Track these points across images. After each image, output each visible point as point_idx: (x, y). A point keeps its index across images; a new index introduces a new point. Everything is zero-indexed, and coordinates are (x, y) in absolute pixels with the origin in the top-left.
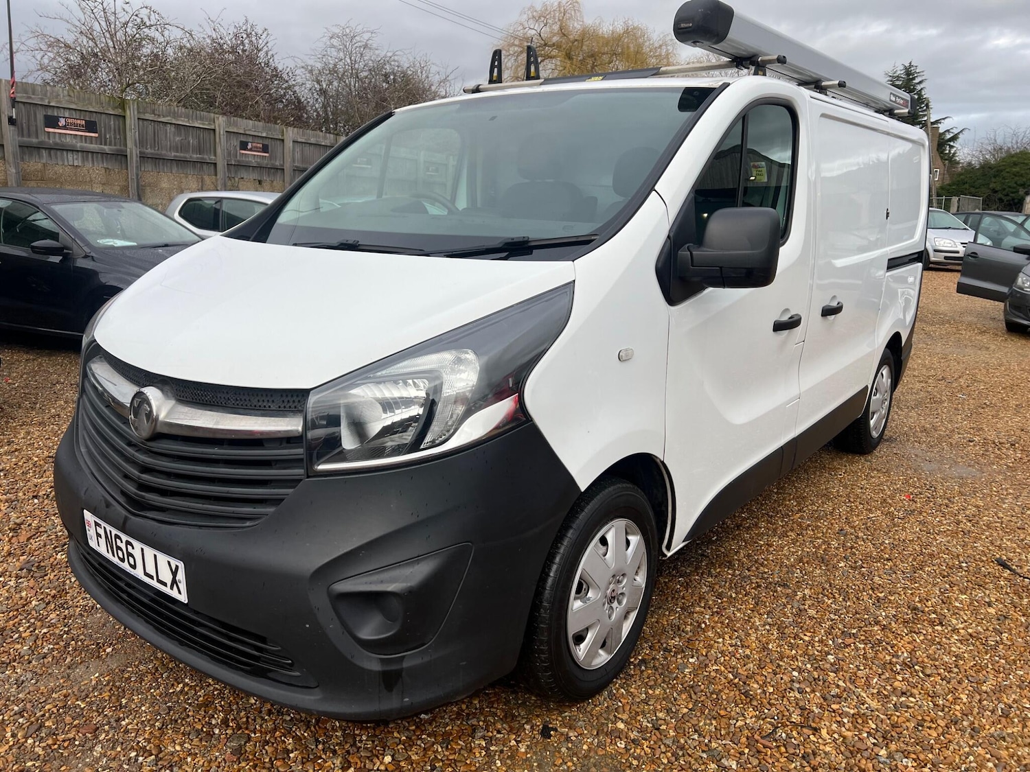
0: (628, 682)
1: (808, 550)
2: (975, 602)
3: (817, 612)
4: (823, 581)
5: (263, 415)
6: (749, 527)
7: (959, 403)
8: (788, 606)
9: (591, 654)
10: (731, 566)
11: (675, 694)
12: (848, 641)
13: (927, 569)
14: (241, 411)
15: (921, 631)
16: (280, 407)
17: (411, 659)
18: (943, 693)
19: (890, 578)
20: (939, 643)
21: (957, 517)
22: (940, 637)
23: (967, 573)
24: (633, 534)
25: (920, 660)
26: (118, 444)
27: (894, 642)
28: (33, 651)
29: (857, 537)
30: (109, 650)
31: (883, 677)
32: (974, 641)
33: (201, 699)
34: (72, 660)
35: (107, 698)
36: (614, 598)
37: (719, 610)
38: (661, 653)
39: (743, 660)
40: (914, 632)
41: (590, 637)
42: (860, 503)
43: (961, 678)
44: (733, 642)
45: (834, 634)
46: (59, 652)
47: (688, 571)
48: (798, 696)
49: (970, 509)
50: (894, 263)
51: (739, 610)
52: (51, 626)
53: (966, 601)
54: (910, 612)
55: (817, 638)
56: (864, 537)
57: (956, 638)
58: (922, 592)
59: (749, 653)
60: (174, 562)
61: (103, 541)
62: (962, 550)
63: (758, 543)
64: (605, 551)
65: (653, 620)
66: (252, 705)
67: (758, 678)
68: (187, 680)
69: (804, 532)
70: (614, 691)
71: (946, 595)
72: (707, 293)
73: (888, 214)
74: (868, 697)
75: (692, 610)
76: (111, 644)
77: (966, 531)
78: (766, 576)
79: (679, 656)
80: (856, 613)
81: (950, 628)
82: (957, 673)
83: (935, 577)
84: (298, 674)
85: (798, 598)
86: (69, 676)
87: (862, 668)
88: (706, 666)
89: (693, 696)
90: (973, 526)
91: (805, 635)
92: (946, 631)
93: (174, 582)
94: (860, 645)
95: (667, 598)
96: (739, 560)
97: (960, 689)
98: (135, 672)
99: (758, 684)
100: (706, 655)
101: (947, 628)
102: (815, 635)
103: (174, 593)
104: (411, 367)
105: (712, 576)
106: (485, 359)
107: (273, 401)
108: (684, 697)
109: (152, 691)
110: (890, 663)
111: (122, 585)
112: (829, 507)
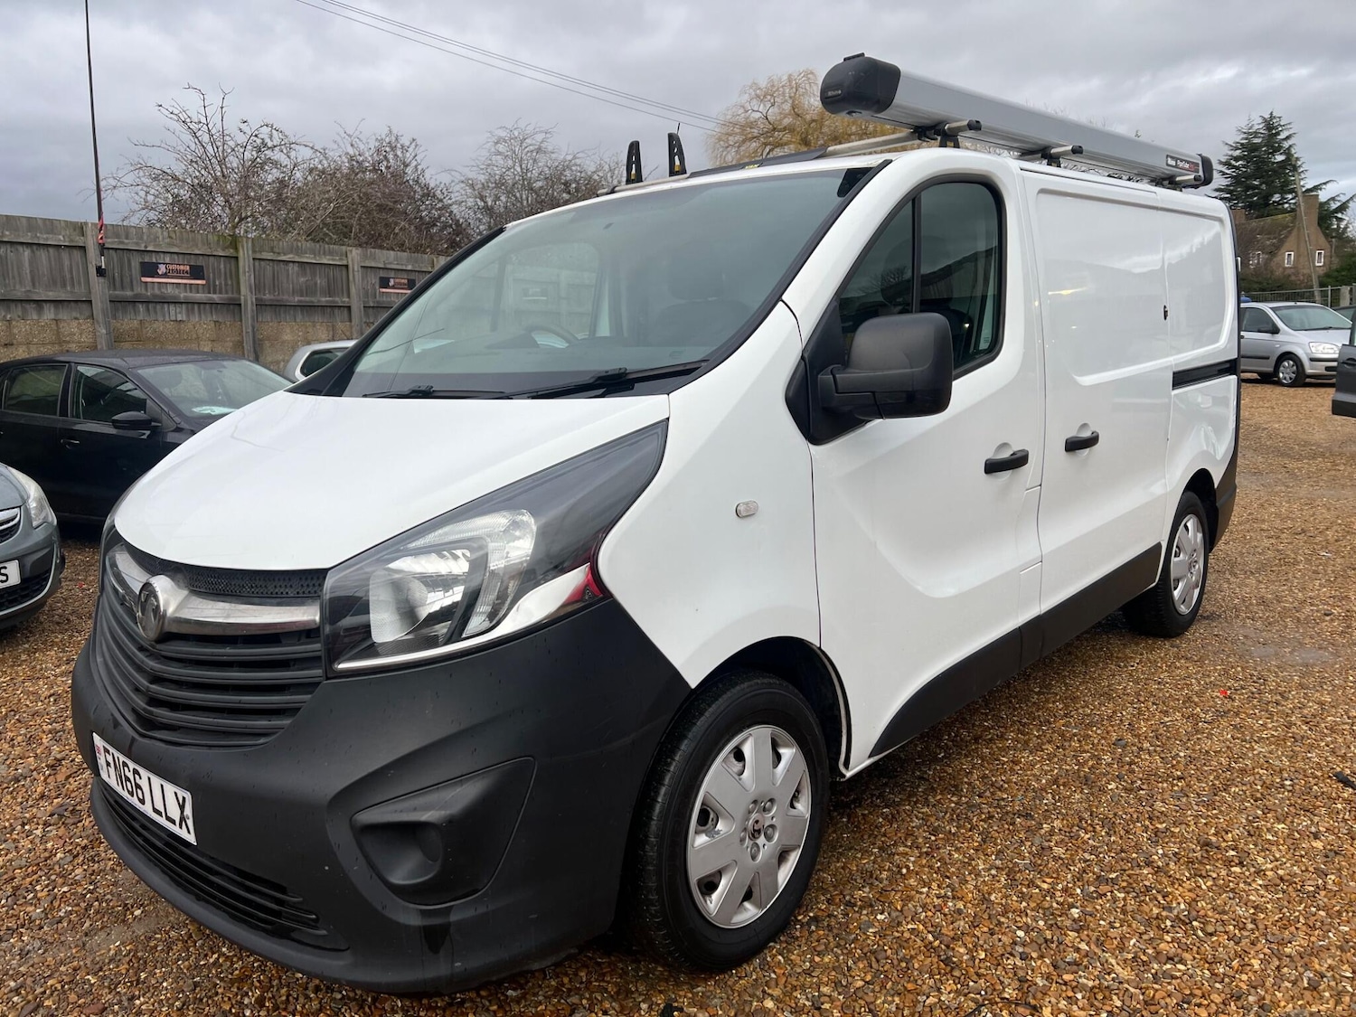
0: (789, 947)
1: (1068, 767)
2: (1296, 834)
3: (1067, 850)
4: (1083, 809)
5: (279, 604)
6: (991, 740)
7: (1320, 564)
8: (1026, 843)
9: (731, 905)
10: (956, 790)
11: (850, 962)
12: (1104, 889)
13: (1233, 789)
14: (256, 600)
15: (1209, 873)
16: (298, 593)
17: (461, 912)
18: (1226, 957)
19: (1177, 803)
20: (1232, 890)
21: (1288, 719)
22: (1236, 881)
23: (1290, 794)
24: (786, 746)
25: (1202, 913)
26: (129, 649)
27: (1169, 890)
28: (47, 914)
29: (1141, 749)
30: (137, 912)
31: (1145, 937)
32: (1285, 887)
33: (237, 972)
34: (91, 925)
35: (124, 972)
36: (759, 831)
37: (929, 850)
38: (842, 908)
39: (952, 916)
40: (1200, 876)
41: (724, 883)
42: (1153, 704)
43: (1257, 937)
44: (942, 891)
45: (1086, 880)
46: (78, 915)
47: (896, 799)
48: (1019, 963)
49: (1310, 707)
50: (1183, 378)
51: (957, 850)
52: (77, 883)
53: (1283, 832)
54: (1199, 848)
55: (1060, 885)
56: (1151, 748)
57: (1260, 882)
58: (1222, 820)
59: (962, 907)
60: (182, 793)
61: (112, 770)
62: (1288, 763)
63: (999, 760)
64: (741, 768)
67: (968, 939)
68: (224, 949)
69: (1066, 744)
70: (769, 959)
71: (1255, 824)
73: (1166, 312)
74: (1118, 964)
75: (894, 851)
76: (141, 905)
77: (1298, 737)
78: (1003, 803)
79: (865, 912)
80: (1122, 851)
81: (1252, 870)
82: (1252, 930)
83: (1242, 801)
84: (324, 932)
85: (1043, 831)
86: (84, 945)
87: (1117, 925)
88: (899, 924)
89: (875, 965)
90: (1310, 729)
91: (1044, 882)
92: (1247, 873)
93: (183, 819)
94: (1119, 895)
95: (862, 836)
96: (969, 784)
97: (1252, 952)
98: (164, 939)
99: (966, 947)
100: (901, 911)
101: (1248, 870)
102: (1059, 881)
103: (183, 833)
105: (928, 806)
106: (543, 520)
107: (291, 586)
108: (861, 966)
109: (180, 962)
110: (1157, 918)
112: (1107, 709)
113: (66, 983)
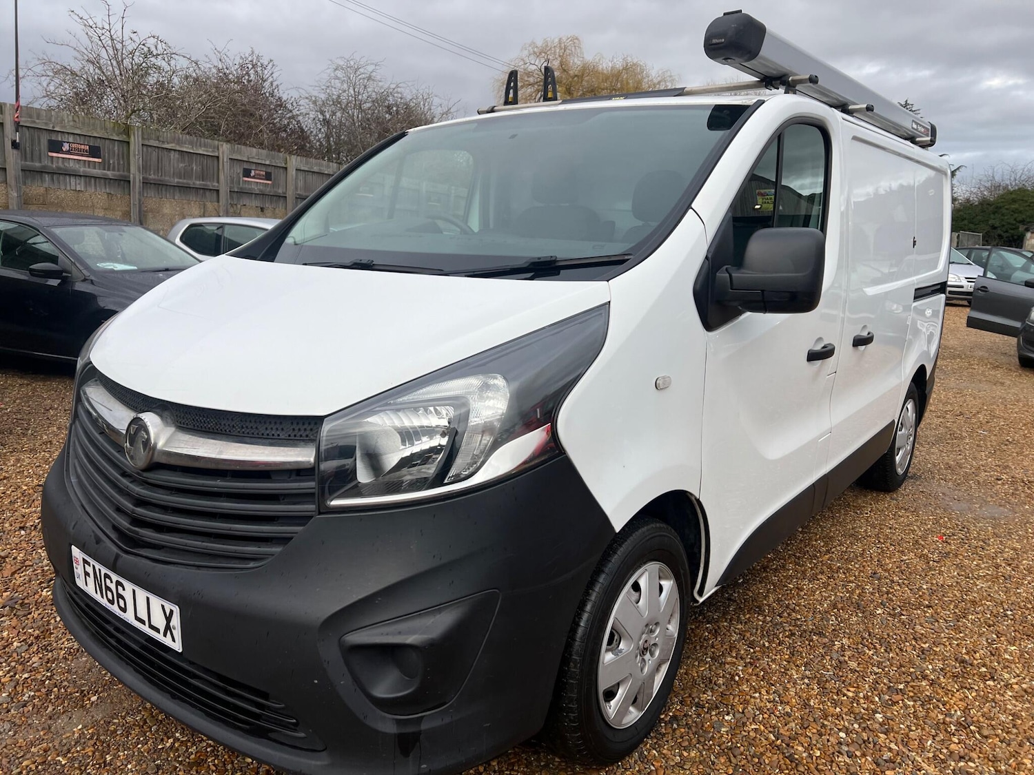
0: (660, 742)
1: (841, 595)
2: (1026, 654)
3: (859, 664)
4: (862, 630)
5: (271, 445)
6: (776, 569)
7: (981, 440)
8: (827, 657)
9: (622, 711)
10: (760, 610)
11: (712, 757)
12: (896, 698)
13: (970, 617)
14: (248, 440)
15: (972, 686)
16: (289, 436)
17: (431, 721)
18: (1004, 757)
19: (933, 627)
20: (993, 700)
21: (995, 561)
22: (993, 693)
23: (1013, 622)
24: (666, 578)
25: (975, 719)
26: (111, 474)
27: (945, 699)
28: (12, 698)
29: (892, 581)
30: (94, 699)
31: (937, 739)
32: (1029, 698)
34: (54, 709)
35: (90, 754)
36: (646, 649)
37: (752, 661)
38: (694, 708)
39: (784, 719)
40: (966, 688)
41: (621, 692)
42: (891, 544)
43: (1021, 740)
44: (771, 697)
45: (880, 689)
46: (40, 700)
47: (715, 617)
48: (848, 760)
49: (1008, 552)
50: (920, 293)
51: (774, 661)
52: (34, 670)
53: (1016, 653)
54: (958, 665)
55: (861, 694)
56: (900, 581)
57: (1010, 694)
58: (968, 642)
59: (789, 711)
60: (169, 606)
61: (91, 580)
62: (1005, 597)
63: (787, 586)
64: (638, 598)
65: (681, 671)
66: (249, 764)
67: (802, 739)
68: (177, 735)
69: (835, 575)
70: (645, 753)
71: (994, 646)
72: (745, 318)
73: (914, 245)
74: (924, 761)
75: (723, 660)
76: (96, 692)
77: (1006, 576)
78: (799, 623)
79: (714, 713)
80: (901, 666)
81: (1002, 683)
82: (1016, 733)
83: (980, 626)
84: (302, 735)
85: (836, 648)
86: (50, 728)
87: (914, 728)
88: (744, 724)
89: (732, 758)
90: (1013, 570)
91: (848, 690)
92: (999, 686)
93: (168, 628)
94: (909, 703)
95: (695, 647)
96: (769, 606)
97: (1022, 753)
98: (121, 724)
99: (803, 746)
100: (743, 713)
101: (999, 683)
102: (860, 690)
103: (167, 641)
104: (436, 392)
105: (741, 623)
106: (516, 385)
107: (282, 429)
108: (723, 761)
109: (140, 746)
110: (944, 723)
111: (111, 629)
112: (858, 548)
113: (39, 764)
